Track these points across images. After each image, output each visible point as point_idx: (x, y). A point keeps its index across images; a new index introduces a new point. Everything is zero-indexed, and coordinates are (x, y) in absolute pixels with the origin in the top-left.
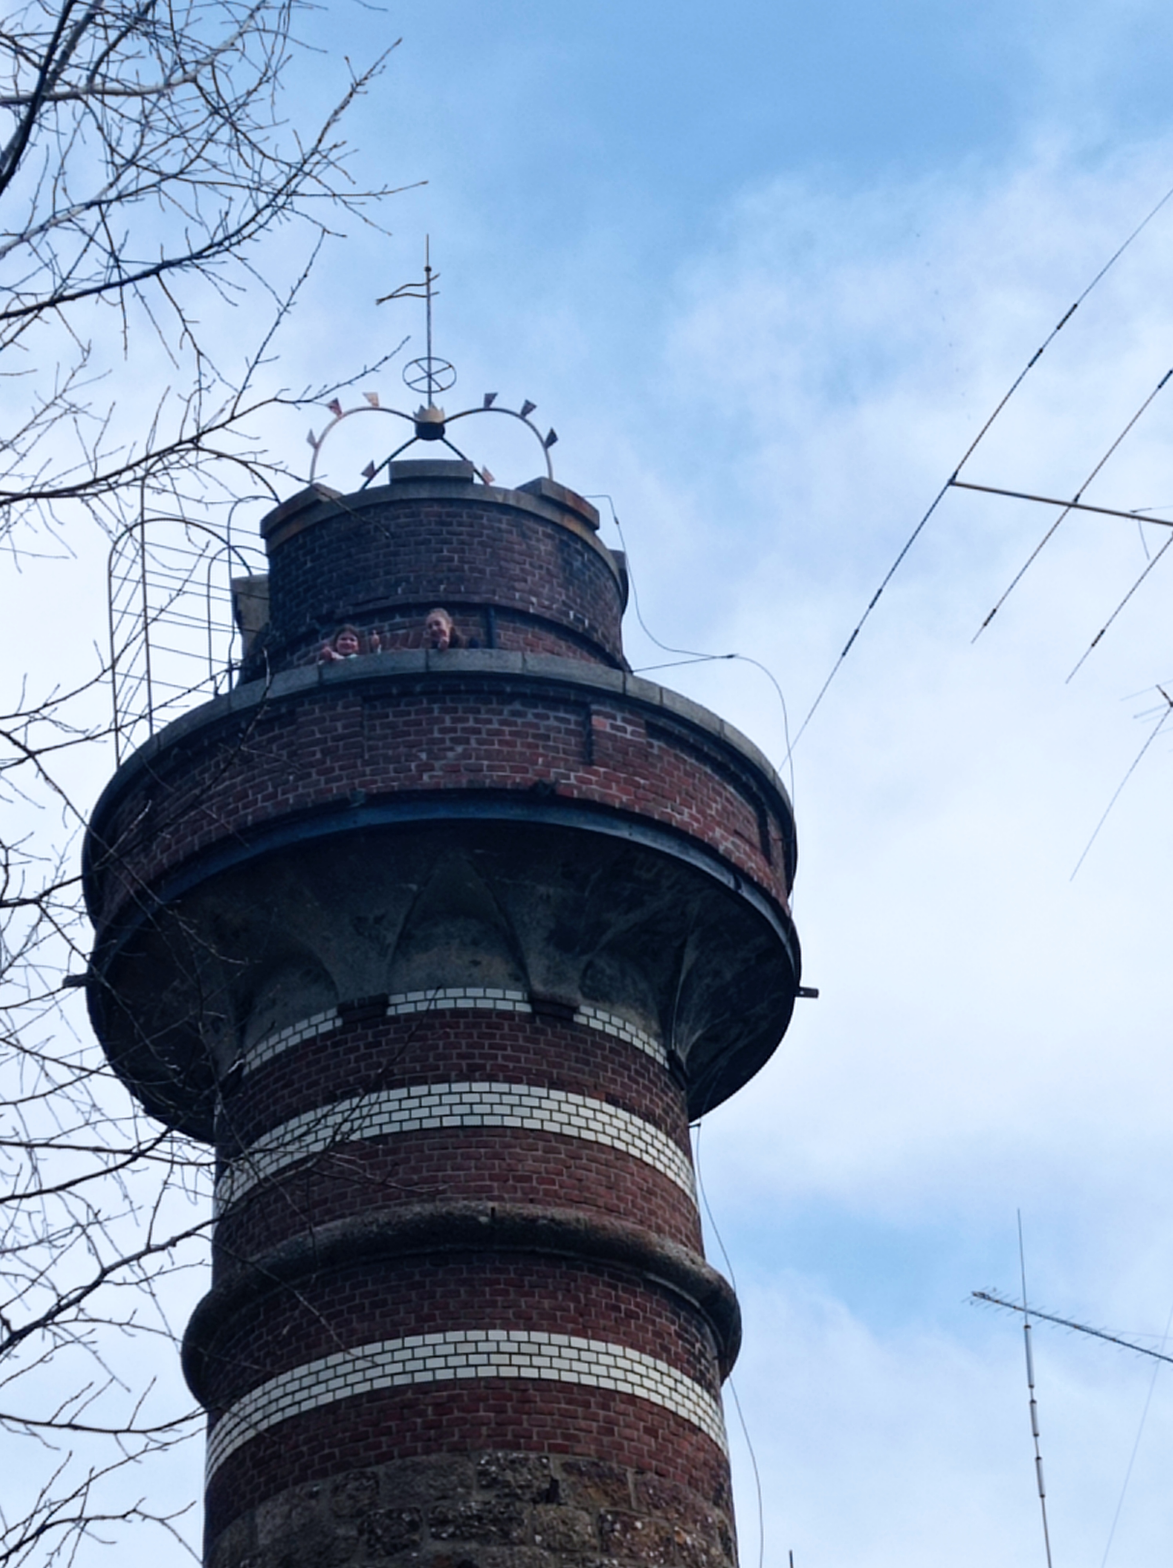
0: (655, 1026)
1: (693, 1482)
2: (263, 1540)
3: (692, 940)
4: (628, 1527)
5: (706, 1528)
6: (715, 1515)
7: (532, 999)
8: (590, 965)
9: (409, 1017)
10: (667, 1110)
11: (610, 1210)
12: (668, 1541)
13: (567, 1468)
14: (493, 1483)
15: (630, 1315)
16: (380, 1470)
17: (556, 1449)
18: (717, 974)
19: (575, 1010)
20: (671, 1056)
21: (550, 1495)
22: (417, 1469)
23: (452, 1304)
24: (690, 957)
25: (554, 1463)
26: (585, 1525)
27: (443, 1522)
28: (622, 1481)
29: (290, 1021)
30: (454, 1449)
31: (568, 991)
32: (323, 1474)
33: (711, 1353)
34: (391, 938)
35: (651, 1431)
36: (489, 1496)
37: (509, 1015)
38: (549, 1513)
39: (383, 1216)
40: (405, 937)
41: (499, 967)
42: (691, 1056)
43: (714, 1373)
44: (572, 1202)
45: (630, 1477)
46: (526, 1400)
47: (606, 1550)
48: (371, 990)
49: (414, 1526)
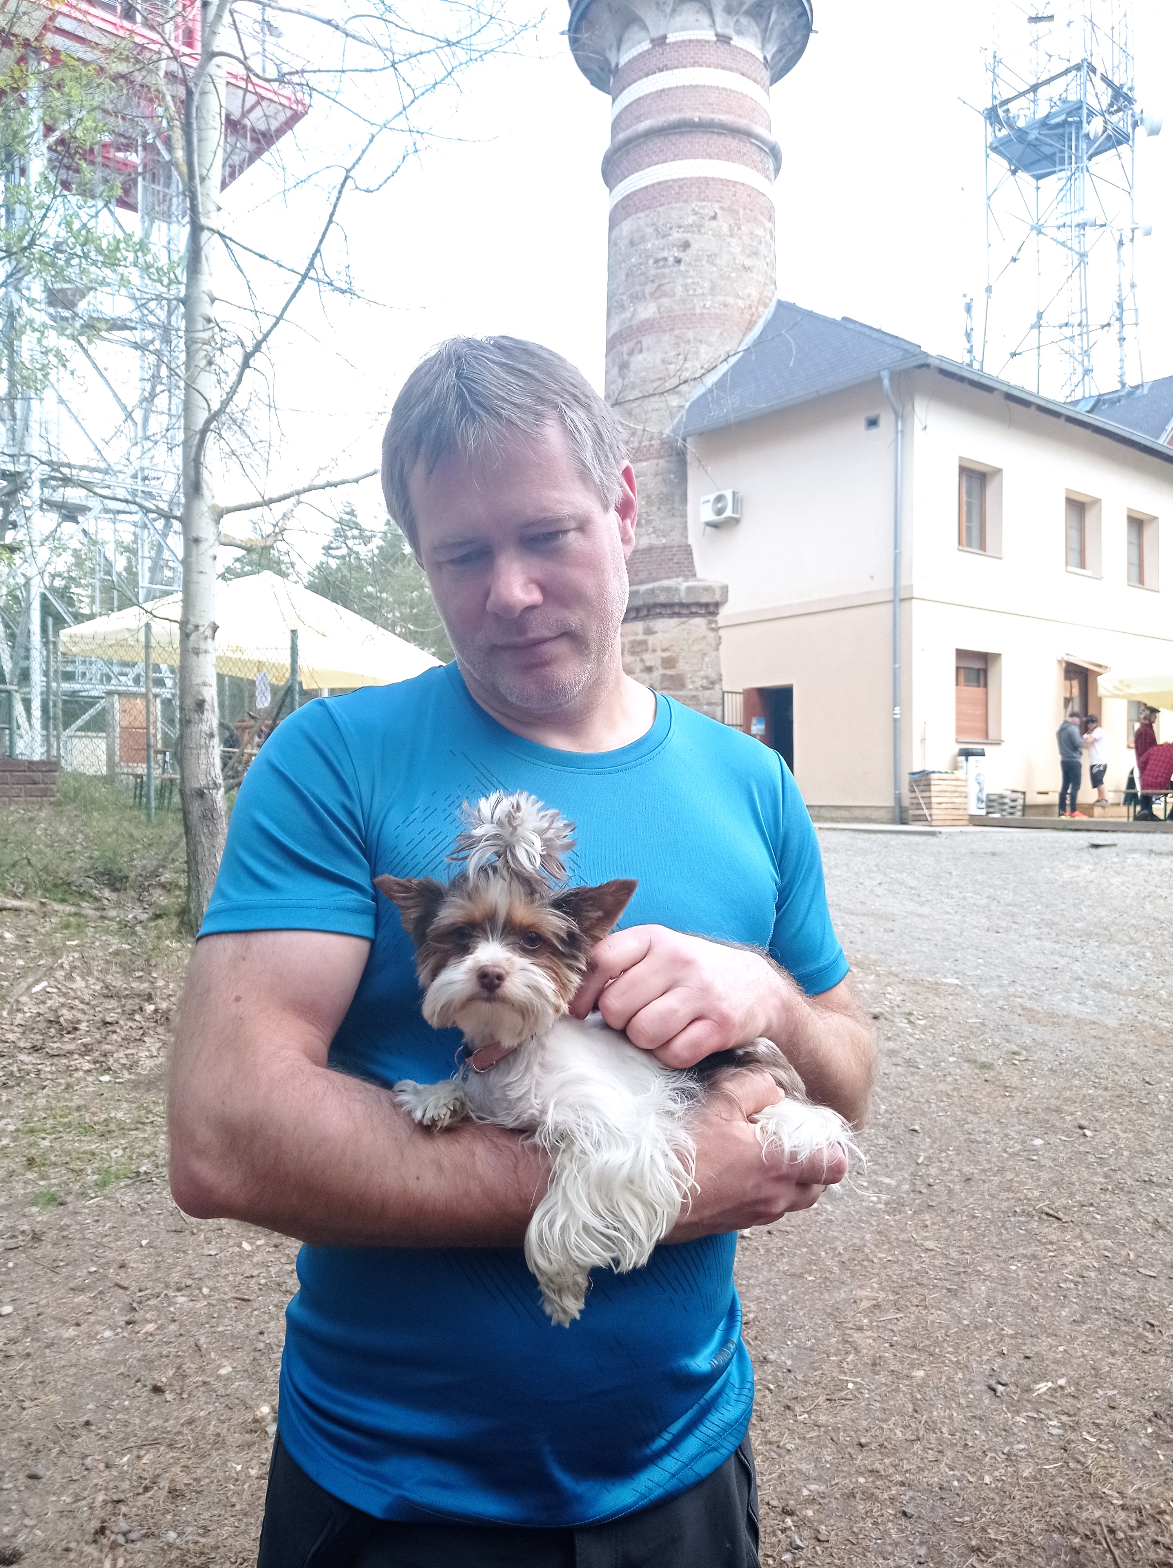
0: (760, 45)
1: (762, 214)
2: (624, 234)
3: (775, 9)
4: (739, 228)
5: (765, 229)
6: (769, 225)
7: (717, 35)
8: (738, 21)
9: (674, 43)
10: (762, 78)
11: (740, 116)
12: (752, 233)
13: (721, 208)
14: (696, 213)
15: (745, 154)
16: (660, 209)
17: (717, 201)
18: (783, 24)
19: (731, 39)
20: (765, 58)
21: (714, 218)
22: (673, 209)
23: (685, 151)
24: (774, 16)
25: (716, 206)
26: (725, 229)
27: (680, 227)
28: (738, 212)
29: (634, 46)
30: (686, 201)
31: (730, 32)
32: (643, 211)
33: (772, 168)
34: (668, 10)
35: (749, 196)
36: (695, 218)
37: (708, 42)
38: (714, 223)
39: (663, 119)
40: (674, 10)
41: (705, 20)
42: (773, 57)
43: (772, 176)
44: (727, 113)
45: (741, 211)
46: (708, 184)
47: (732, 236)
48: (661, 33)
49: (671, 228)
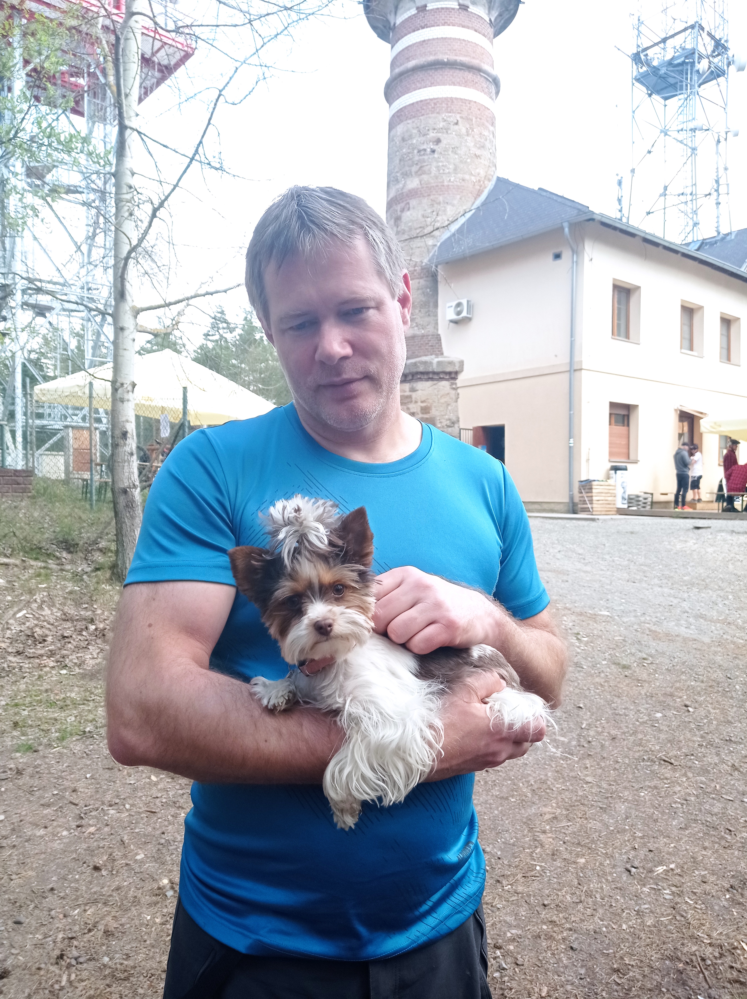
0: (487, 12)
1: (487, 121)
2: (399, 133)
4: (473, 131)
5: (489, 131)
6: (491, 128)
7: (459, 5)
9: (432, 10)
11: (474, 58)
12: (481, 134)
13: (461, 117)
14: (445, 121)
15: (476, 83)
16: (422, 118)
17: (459, 113)
19: (468, 7)
20: (490, 20)
21: (457, 124)
22: (430, 117)
23: (438, 80)
25: (458, 116)
26: (464, 131)
27: (434, 129)
28: (472, 120)
29: (405, 11)
30: (438, 113)
31: (467, 3)
32: (410, 119)
33: (494, 92)
35: (479, 110)
36: (444, 123)
37: (453, 9)
38: (456, 127)
39: (424, 60)
42: (495, 20)
43: (494, 97)
44: (465, 56)
45: (474, 119)
46: (453, 102)
47: (468, 135)
48: (423, 3)
49: (428, 130)
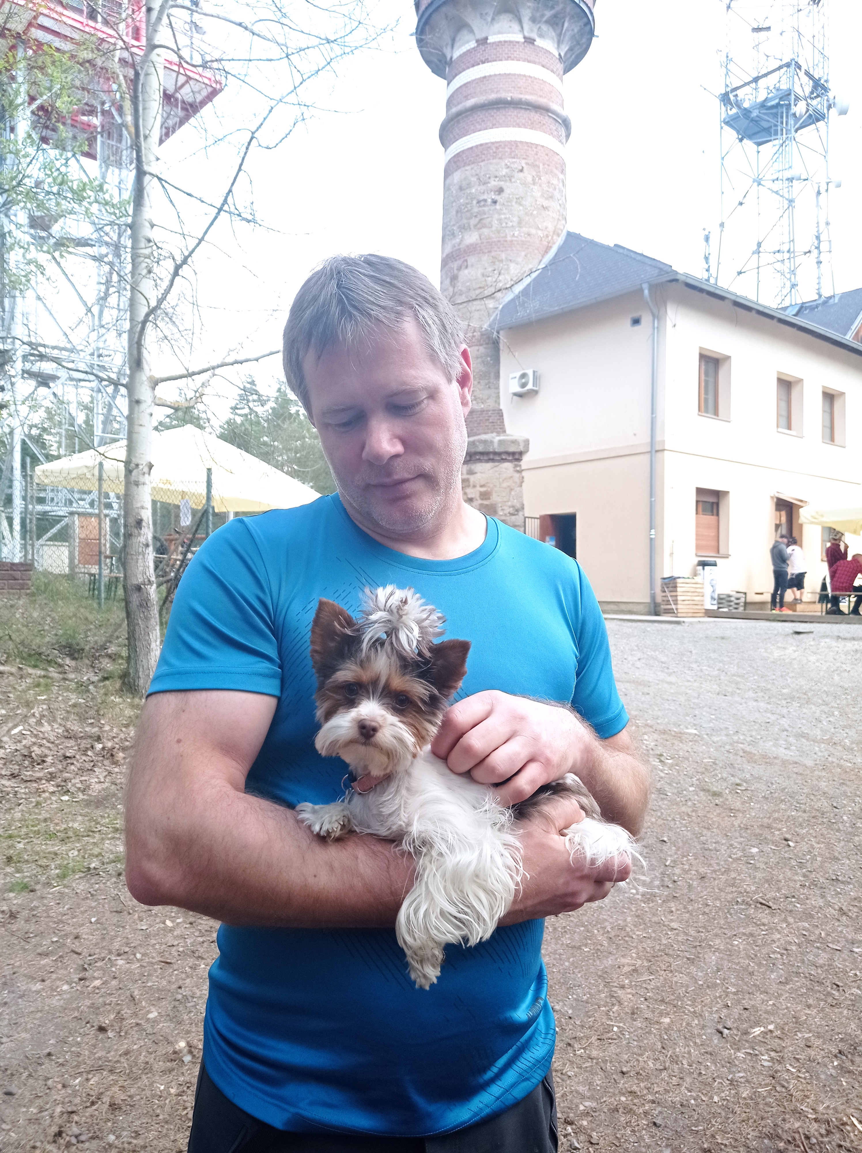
0: (556, 45)
1: (556, 168)
2: (455, 182)
3: (567, 19)
4: (540, 179)
5: (558, 179)
6: (561, 176)
7: (525, 38)
8: (540, 28)
9: (493, 43)
10: (557, 69)
11: (541, 96)
12: (549, 182)
13: (527, 164)
14: (508, 167)
15: (544, 124)
16: (482, 164)
17: (524, 159)
18: (573, 30)
19: (535, 40)
20: (560, 55)
21: (521, 171)
22: (491, 163)
23: (501, 121)
24: (566, 25)
25: (523, 163)
26: (529, 179)
27: (496, 177)
28: (539, 167)
29: (464, 44)
30: (501, 158)
31: (534, 35)
32: (469, 165)
33: (564, 134)
34: (489, 19)
35: (547, 155)
36: (507, 170)
37: (518, 42)
38: (521, 175)
39: (484, 98)
40: (493, 19)
41: (516, 26)
42: (566, 54)
43: (564, 140)
44: (531, 94)
45: (541, 166)
46: (517, 146)
47: (534, 184)
48: (484, 35)
49: (489, 178)
